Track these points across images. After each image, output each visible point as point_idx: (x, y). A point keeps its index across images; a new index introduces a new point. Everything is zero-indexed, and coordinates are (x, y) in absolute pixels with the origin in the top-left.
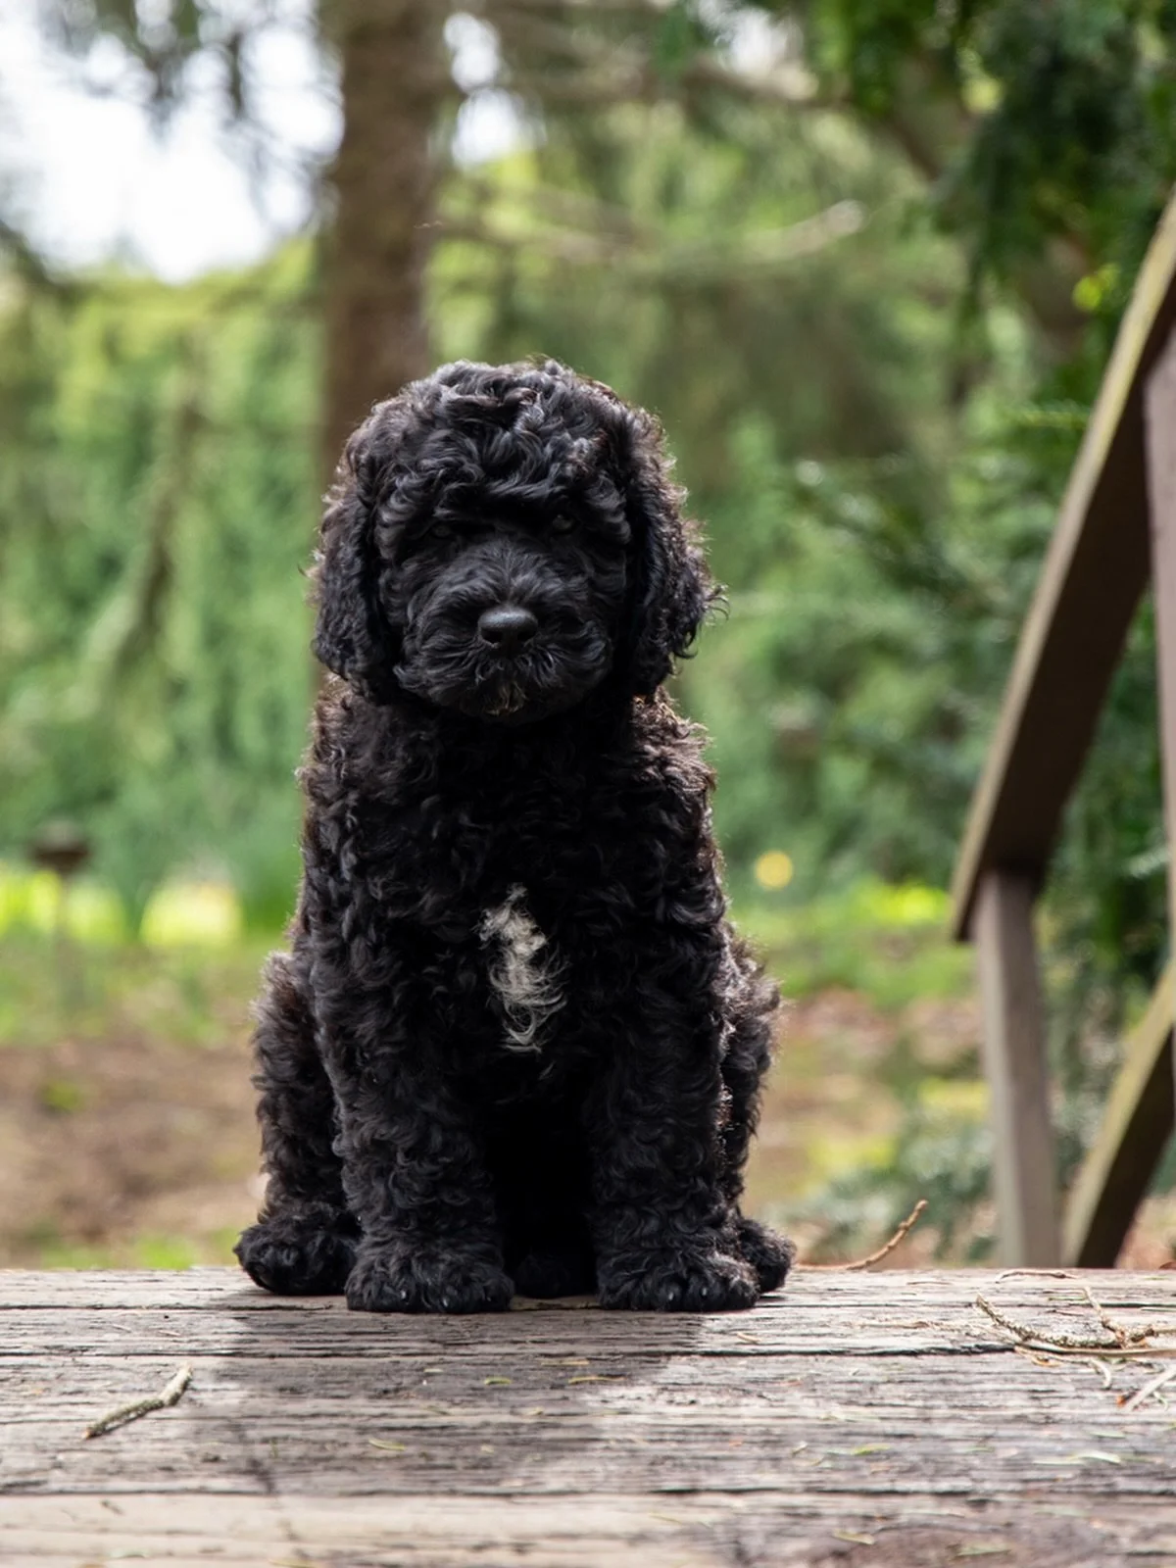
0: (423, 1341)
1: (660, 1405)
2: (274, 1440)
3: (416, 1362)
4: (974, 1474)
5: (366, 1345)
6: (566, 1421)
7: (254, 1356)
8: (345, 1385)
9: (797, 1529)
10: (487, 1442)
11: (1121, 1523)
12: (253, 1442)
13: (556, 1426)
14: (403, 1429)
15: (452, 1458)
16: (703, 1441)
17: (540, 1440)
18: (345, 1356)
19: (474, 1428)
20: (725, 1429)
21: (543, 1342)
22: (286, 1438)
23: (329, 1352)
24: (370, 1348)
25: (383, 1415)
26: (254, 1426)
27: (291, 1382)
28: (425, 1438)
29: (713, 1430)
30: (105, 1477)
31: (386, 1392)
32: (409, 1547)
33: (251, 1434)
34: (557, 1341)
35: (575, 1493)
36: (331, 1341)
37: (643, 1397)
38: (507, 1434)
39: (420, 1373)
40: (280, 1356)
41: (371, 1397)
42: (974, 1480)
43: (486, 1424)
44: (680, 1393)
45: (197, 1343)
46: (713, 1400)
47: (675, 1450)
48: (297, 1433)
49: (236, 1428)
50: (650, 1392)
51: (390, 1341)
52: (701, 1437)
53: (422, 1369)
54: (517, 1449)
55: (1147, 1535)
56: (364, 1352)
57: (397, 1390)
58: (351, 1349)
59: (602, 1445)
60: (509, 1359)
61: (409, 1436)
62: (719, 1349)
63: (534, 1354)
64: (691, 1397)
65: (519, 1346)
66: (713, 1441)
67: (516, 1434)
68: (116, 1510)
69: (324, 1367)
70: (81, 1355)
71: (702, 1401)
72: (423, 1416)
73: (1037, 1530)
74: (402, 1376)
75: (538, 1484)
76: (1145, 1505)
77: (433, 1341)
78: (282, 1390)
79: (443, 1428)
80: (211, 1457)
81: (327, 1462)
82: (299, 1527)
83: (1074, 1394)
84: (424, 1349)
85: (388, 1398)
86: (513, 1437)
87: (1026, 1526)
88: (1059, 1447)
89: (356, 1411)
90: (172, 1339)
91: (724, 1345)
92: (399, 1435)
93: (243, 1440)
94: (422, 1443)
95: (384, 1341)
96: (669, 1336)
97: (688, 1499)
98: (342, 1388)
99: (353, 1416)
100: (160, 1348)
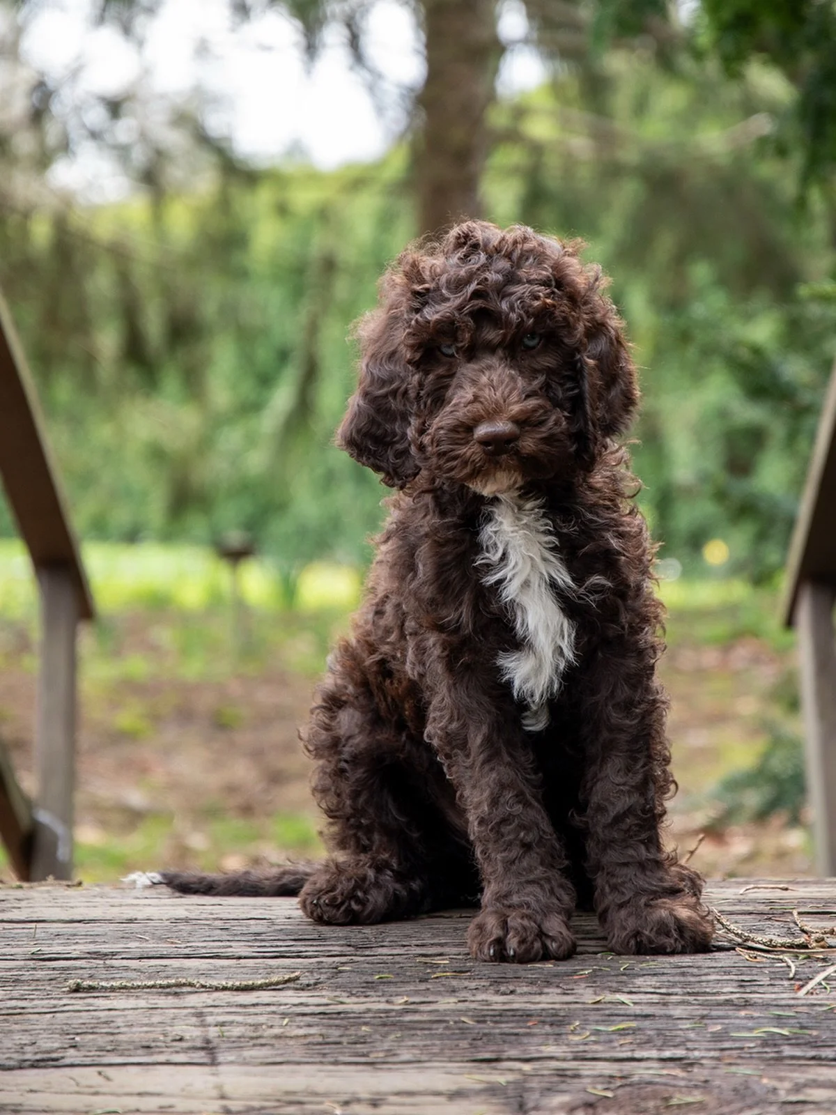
0: (342, 945)
1: (489, 994)
2: (222, 1024)
3: (334, 962)
4: (690, 1045)
5: (304, 949)
6: (423, 1008)
7: (228, 958)
9: (563, 1087)
10: (366, 1024)
11: (781, 1079)
12: (209, 1026)
13: (415, 1012)
14: (312, 1014)
15: (341, 1036)
16: (512, 1022)
17: (403, 1022)
18: (289, 957)
19: (360, 1013)
20: (528, 1013)
21: (423, 945)
22: (232, 1023)
23: (278, 954)
24: (306, 951)
25: (301, 1004)
26: (211, 1014)
28: (325, 1021)
29: (520, 1013)
30: (104, 1053)
31: (308, 985)
33: (210, 1019)
34: (433, 944)
35: (417, 1062)
36: (281, 946)
37: (480, 987)
38: (381, 1017)
39: (335, 970)
40: (245, 958)
41: (297, 990)
42: (688, 1049)
43: (369, 1010)
44: (505, 985)
45: (190, 949)
46: (525, 989)
47: (492, 1028)
48: (239, 1018)
49: (200, 1015)
50: (485, 984)
51: (320, 945)
52: (511, 1019)
53: (336, 968)
54: (386, 1029)
55: (798, 1088)
56: (301, 954)
57: (316, 984)
58: (293, 952)
59: (444, 1025)
60: (397, 959)
61: (316, 1020)
63: (414, 954)
64: (511, 988)
65: (406, 948)
66: (518, 1022)
67: (387, 1017)
68: (106, 1078)
69: (271, 966)
70: (111, 959)
71: (519, 990)
72: (327, 1005)
73: (724, 1086)
74: (321, 973)
75: (394, 1055)
76: (801, 1065)
77: (349, 946)
79: (339, 1013)
80: (178, 1038)
81: (256, 1041)
82: (228, 1089)
83: (769, 983)
84: (342, 951)
85: (309, 990)
86: (385, 1019)
87: (717, 1083)
88: (750, 1024)
89: (284, 1000)
90: (174, 946)
92: (307, 1019)
93: (204, 1025)
94: (323, 1025)
95: (317, 946)
97: (494, 1064)
99: (281, 1005)
100: (165, 953)
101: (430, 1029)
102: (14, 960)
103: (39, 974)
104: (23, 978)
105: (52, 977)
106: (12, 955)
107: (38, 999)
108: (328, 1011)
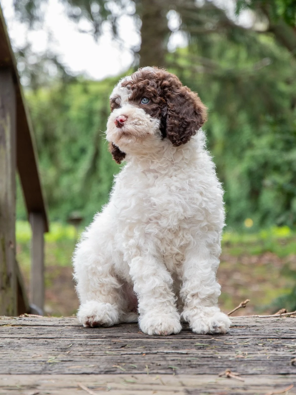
1: (274, 352)
2: (173, 360)
3: (206, 340)
6: (250, 355)
8: (189, 346)
12: (168, 361)
14: (208, 357)
15: (222, 365)
17: (245, 360)
19: (226, 357)
21: (239, 335)
22: (177, 360)
23: (183, 338)
24: (194, 337)
25: (202, 354)
26: (168, 357)
27: (175, 345)
28: (214, 360)
30: (131, 369)
31: (201, 348)
32: (215, 388)
33: (168, 358)
34: (242, 335)
35: (257, 374)
36: (183, 335)
37: (269, 349)
40: (170, 339)
41: (197, 349)
43: (229, 356)
44: (279, 348)
47: (281, 363)
48: (180, 358)
49: (163, 357)
54: (239, 363)
56: (192, 338)
57: (203, 347)
58: (189, 337)
59: (261, 361)
61: (209, 359)
62: (286, 337)
63: (237, 338)
64: (282, 349)
65: (233, 336)
68: (136, 378)
69: (183, 342)
70: (118, 338)
71: (285, 350)
72: (212, 354)
75: (247, 372)
78: (173, 347)
80: (158, 365)
81: (189, 366)
82: (184, 383)
84: (208, 337)
85: (202, 350)
89: (194, 353)
90: (141, 334)
91: (287, 336)
92: (206, 359)
93: (165, 360)
96: (272, 334)
97: (287, 376)
98: (189, 347)
99: (194, 354)
100: (138, 337)
101: (257, 363)
102: (81, 338)
103: (94, 343)
104: (88, 344)
105: (100, 344)
106: (79, 336)
107: (97, 351)
108: (213, 356)
